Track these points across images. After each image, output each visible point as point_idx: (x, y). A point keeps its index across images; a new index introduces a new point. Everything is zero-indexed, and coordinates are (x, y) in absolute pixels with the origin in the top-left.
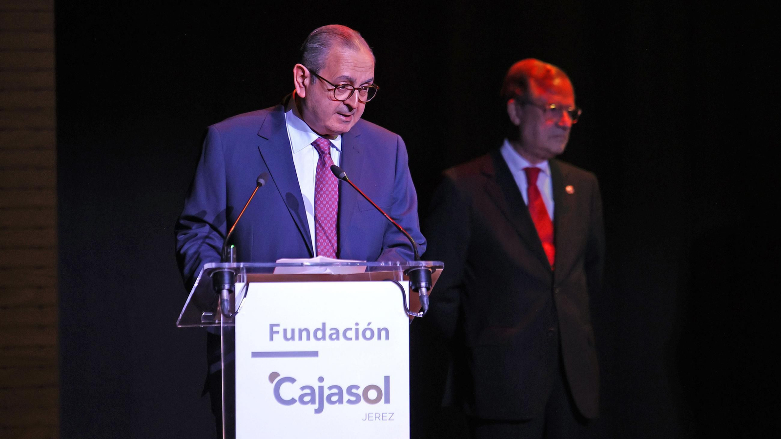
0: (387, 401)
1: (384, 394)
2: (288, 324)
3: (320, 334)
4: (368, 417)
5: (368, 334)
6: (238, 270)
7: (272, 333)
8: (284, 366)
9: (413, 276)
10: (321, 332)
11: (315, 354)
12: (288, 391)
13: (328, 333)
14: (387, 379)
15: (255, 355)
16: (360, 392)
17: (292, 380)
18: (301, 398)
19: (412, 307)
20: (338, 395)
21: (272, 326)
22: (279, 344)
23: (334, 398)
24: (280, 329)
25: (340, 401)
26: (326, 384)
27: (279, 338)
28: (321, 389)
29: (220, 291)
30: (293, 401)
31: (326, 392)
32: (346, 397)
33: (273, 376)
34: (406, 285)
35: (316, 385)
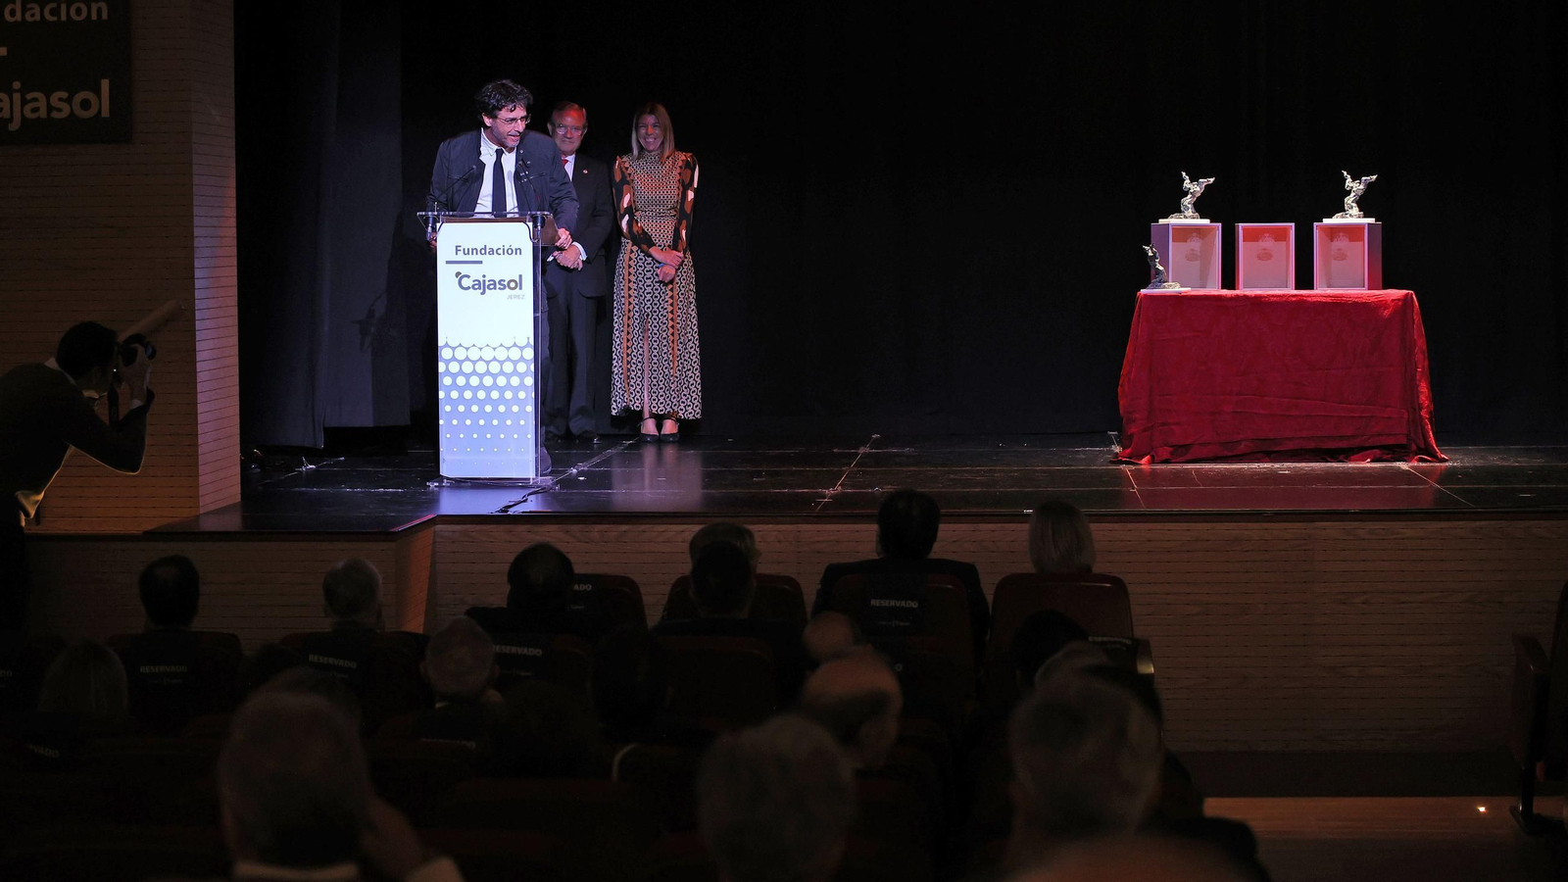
0: (521, 288)
1: (519, 284)
2: (465, 245)
3: (483, 251)
4: (510, 297)
5: (510, 252)
6: (438, 216)
7: (457, 250)
8: (464, 269)
9: (534, 220)
10: (484, 251)
11: (481, 262)
12: (466, 282)
13: (488, 251)
14: (520, 276)
15: (448, 262)
16: (506, 283)
17: (468, 277)
18: (473, 286)
19: (534, 237)
20: (493, 285)
21: (457, 247)
22: (461, 257)
23: (492, 287)
24: (461, 249)
25: (495, 288)
26: (487, 279)
27: (461, 253)
28: (484, 281)
29: (427, 228)
30: (468, 288)
31: (487, 283)
32: (498, 286)
33: (458, 274)
34: (531, 224)
35: (481, 279)
